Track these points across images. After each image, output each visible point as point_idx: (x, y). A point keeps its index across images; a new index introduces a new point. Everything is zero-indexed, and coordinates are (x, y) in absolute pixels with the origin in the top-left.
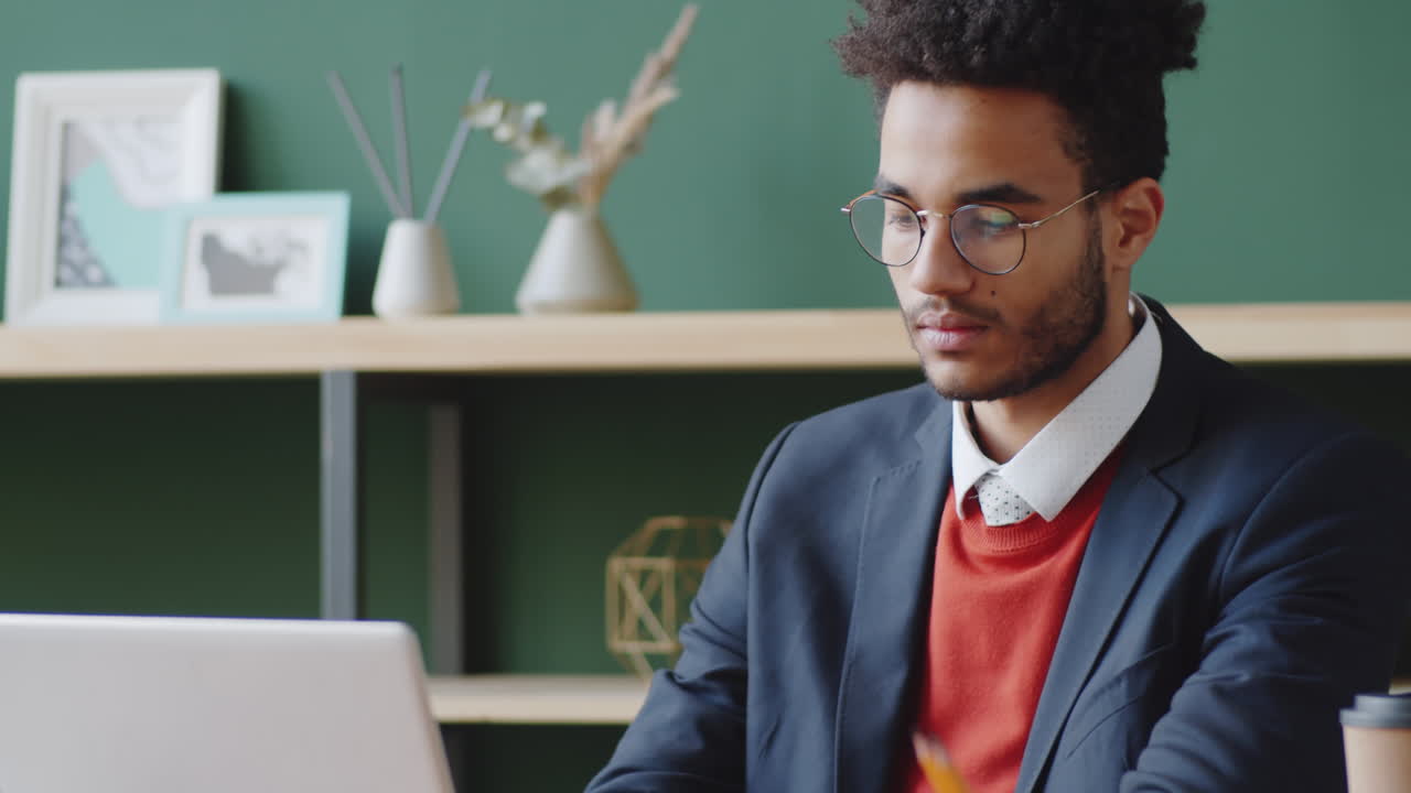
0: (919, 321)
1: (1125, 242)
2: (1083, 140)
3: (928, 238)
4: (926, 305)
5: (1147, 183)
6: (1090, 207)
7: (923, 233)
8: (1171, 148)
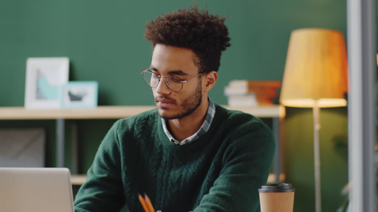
0: (157, 100)
1: (207, 85)
2: (199, 62)
3: (160, 82)
4: (159, 97)
5: (214, 72)
6: (200, 77)
7: (159, 80)
8: (221, 64)
